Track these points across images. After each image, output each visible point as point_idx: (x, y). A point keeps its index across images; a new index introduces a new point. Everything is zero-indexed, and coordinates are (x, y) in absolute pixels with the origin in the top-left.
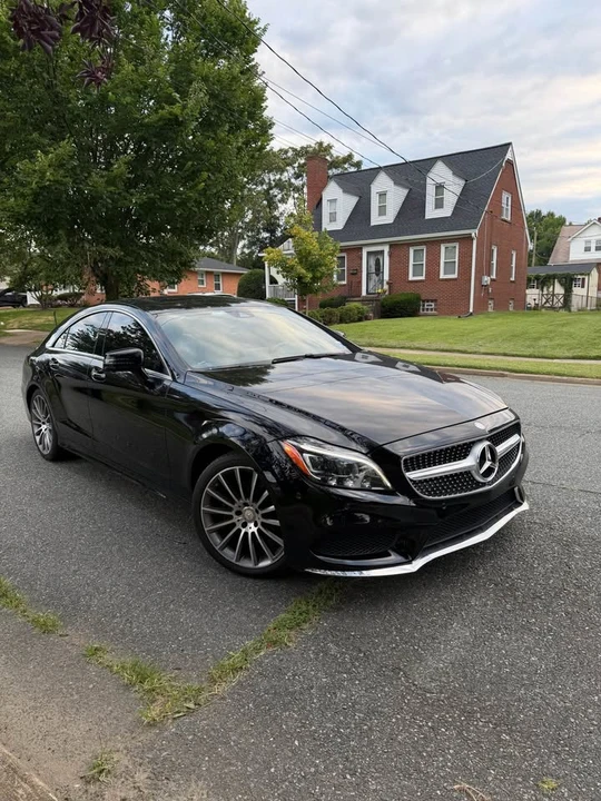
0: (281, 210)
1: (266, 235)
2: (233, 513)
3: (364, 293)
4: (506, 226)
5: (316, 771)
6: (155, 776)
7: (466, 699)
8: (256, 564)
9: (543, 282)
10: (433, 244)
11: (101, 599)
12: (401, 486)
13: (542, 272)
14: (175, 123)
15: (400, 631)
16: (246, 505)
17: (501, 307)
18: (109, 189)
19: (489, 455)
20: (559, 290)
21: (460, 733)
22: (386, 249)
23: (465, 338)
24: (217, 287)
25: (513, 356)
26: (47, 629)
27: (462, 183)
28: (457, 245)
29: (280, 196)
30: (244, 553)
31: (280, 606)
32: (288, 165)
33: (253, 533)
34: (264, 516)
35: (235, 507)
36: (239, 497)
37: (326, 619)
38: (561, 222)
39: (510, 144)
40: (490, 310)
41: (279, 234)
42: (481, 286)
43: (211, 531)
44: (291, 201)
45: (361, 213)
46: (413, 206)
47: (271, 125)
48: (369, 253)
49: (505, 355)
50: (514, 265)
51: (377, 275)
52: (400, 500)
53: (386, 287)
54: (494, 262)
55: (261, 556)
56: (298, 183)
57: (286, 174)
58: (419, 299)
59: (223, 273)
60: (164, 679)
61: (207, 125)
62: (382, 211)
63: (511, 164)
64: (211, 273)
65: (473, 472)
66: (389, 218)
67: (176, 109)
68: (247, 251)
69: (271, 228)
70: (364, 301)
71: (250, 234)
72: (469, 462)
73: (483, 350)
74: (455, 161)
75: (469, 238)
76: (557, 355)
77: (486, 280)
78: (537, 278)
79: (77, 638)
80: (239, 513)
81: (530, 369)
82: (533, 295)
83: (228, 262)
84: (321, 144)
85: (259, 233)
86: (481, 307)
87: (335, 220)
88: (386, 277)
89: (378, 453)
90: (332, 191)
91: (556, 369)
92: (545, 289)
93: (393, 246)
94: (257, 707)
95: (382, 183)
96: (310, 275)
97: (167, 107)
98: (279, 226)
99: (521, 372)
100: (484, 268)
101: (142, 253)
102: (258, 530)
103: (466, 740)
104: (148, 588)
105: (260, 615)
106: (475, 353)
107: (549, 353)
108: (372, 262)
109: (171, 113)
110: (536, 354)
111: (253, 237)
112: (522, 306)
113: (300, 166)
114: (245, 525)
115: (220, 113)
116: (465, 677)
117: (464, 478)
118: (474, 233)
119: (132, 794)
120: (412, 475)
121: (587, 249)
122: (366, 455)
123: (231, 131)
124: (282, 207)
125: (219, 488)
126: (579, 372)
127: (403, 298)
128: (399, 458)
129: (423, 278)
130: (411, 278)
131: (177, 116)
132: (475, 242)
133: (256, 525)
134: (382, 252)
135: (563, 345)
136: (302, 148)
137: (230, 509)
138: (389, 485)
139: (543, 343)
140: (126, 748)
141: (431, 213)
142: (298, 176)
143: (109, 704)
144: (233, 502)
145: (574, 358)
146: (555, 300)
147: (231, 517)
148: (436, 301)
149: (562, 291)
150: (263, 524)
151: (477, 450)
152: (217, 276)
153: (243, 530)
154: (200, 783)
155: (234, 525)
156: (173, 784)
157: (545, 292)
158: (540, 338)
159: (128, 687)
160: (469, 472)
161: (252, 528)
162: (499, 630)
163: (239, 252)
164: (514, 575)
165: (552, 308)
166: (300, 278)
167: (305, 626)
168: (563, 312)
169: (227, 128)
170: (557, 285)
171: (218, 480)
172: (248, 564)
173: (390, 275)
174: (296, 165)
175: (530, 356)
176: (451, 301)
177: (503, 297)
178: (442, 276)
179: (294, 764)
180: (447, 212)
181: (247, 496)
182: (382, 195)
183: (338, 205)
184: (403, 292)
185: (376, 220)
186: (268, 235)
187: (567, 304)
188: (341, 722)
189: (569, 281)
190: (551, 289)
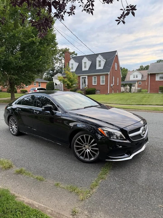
0: (56, 65)
1: (51, 72)
2: (83, 147)
3: (81, 88)
4: (116, 71)
5: (127, 207)
6: (89, 212)
7: (152, 187)
8: (89, 159)
9: (124, 85)
10: (99, 76)
11: (51, 171)
12: (128, 138)
13: (124, 83)
14: (33, 43)
15: (130, 173)
16: (86, 144)
17: (115, 92)
18: (15, 61)
19: (144, 130)
20: (128, 87)
21: (154, 195)
22: (87, 77)
23: (109, 100)
24: (39, 86)
25: (122, 104)
26: (41, 180)
27: (105, 60)
28: (105, 76)
29: (55, 62)
30: (86, 157)
31: (99, 170)
32: (57, 53)
33: (88, 152)
34: (91, 147)
35: (84, 145)
36: (85, 142)
37: (111, 172)
38: (127, 70)
39: (116, 51)
40: (113, 93)
41: (55, 72)
42: (111, 87)
43: (76, 152)
44: (58, 63)
45: (79, 67)
46: (93, 66)
47: (57, 44)
48: (82, 78)
49: (120, 104)
50: (118, 81)
51: (85, 83)
52: (128, 141)
53: (87, 86)
54: (114, 81)
55: (91, 157)
56: (60, 58)
57: (57, 56)
58: (95, 90)
59: (41, 82)
60: (79, 189)
61: (40, 43)
62: (85, 67)
63: (117, 56)
64: (38, 82)
65: (141, 134)
66: (87, 69)
67: (34, 39)
68: (46, 76)
69: (53, 70)
70: (81, 90)
71: (47, 71)
72: (140, 132)
73: (114, 103)
74: (104, 55)
75: (107, 75)
76: (132, 104)
77: (112, 85)
78: (123, 84)
79: (51, 182)
80: (84, 147)
81: (128, 108)
82: (122, 89)
83: (41, 79)
84: (66, 48)
85: (49, 71)
86: (111, 92)
87: (73, 69)
88: (87, 84)
89: (122, 130)
90: (72, 61)
91: (134, 108)
92: (125, 87)
93: (88, 76)
94: (105, 194)
95: (85, 60)
96: (71, 84)
97: (31, 38)
98: (55, 69)
99: (126, 109)
100: (111, 82)
101: (23, 77)
102: (90, 151)
103: (156, 196)
104: (63, 168)
105: (95, 172)
106: (112, 104)
107: (130, 104)
108: (83, 80)
109: (32, 40)
110: (128, 104)
111: (48, 72)
112: (120, 91)
113: (61, 54)
114: (86, 150)
115: (44, 40)
116: (150, 182)
117: (139, 136)
118: (109, 73)
119: (86, 217)
120: (130, 135)
121: (134, 77)
122: (119, 131)
123: (47, 45)
124: (56, 64)
125: (79, 140)
126: (140, 108)
127: (91, 89)
128: (127, 131)
129: (96, 84)
130: (93, 84)
131: (34, 41)
132: (109, 76)
133: (89, 149)
134: (86, 78)
135: (134, 102)
136: (61, 49)
137: (82, 146)
138: (125, 138)
139: (128, 101)
140: (78, 206)
141: (98, 68)
142: (60, 57)
143: (68, 197)
144: (83, 144)
145: (137, 105)
146: (128, 90)
147: (82, 148)
148: (100, 90)
149: (129, 88)
150: (91, 149)
151: (142, 129)
152: (39, 83)
153: (86, 151)
154: (101, 212)
155: (83, 150)
156: (95, 213)
157: (125, 88)
158: (127, 100)
159: (71, 192)
160: (140, 134)
161: (88, 151)
162: (152, 171)
163: (44, 76)
164: (149, 158)
165: (127, 92)
166: (68, 84)
167: (107, 174)
168: (130, 93)
169: (46, 44)
170: (128, 86)
171: (79, 138)
172: (87, 160)
173: (88, 84)
174: (60, 54)
175: (126, 105)
176: (104, 90)
177: (116, 90)
178: (101, 84)
179: (121, 205)
180: (102, 68)
181: (87, 142)
182: (85, 63)
183: (73, 65)
184: (91, 88)
185: (84, 69)
186: (52, 72)
187: (130, 91)
188: (127, 195)
189: (131, 85)
190: (126, 87)
